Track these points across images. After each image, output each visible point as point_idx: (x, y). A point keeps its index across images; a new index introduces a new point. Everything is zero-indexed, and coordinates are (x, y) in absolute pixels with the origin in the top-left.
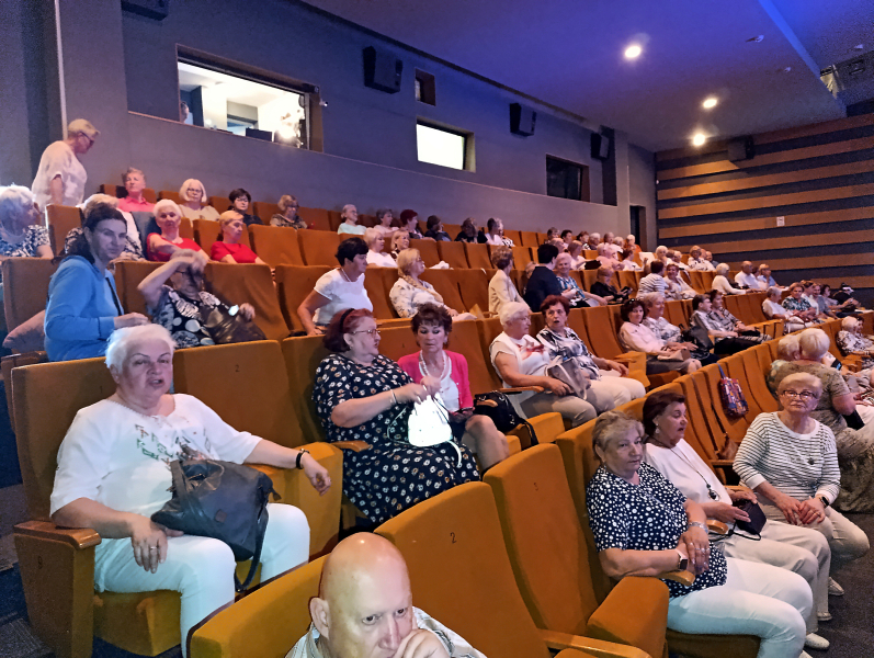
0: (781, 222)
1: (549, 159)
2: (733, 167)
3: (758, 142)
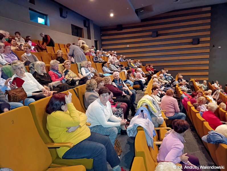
0: (128, 46)
1: (72, 25)
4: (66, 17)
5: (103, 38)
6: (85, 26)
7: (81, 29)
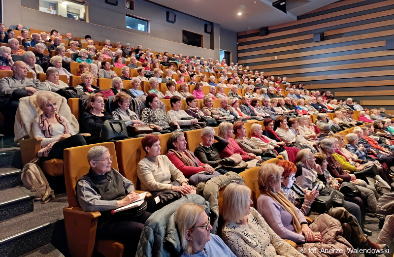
0: (276, 58)
1: (184, 31)
3: (270, 29)
4: (173, 21)
5: (240, 48)
6: (206, 31)
7: (200, 37)
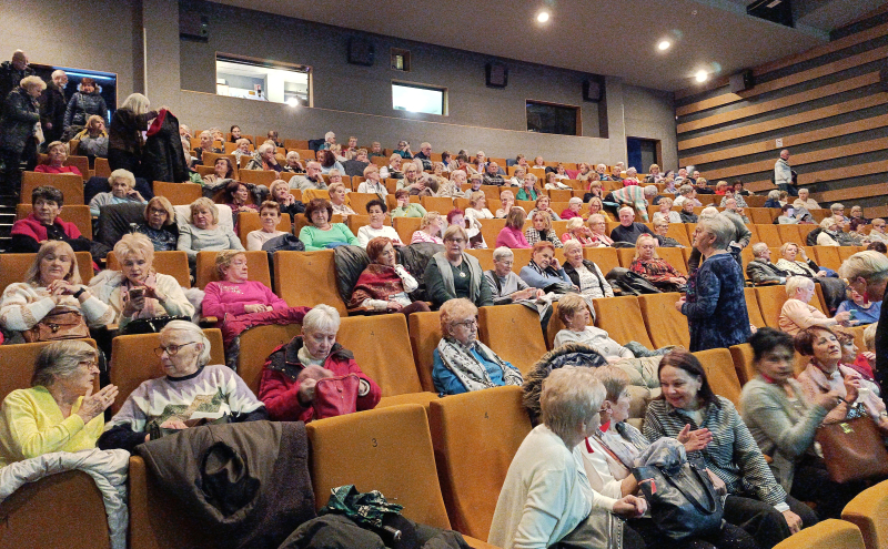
0: (779, 143)
1: (529, 103)
2: (738, 98)
3: (757, 73)
4: (501, 83)
5: (683, 128)
6: (586, 98)
7: (574, 111)
